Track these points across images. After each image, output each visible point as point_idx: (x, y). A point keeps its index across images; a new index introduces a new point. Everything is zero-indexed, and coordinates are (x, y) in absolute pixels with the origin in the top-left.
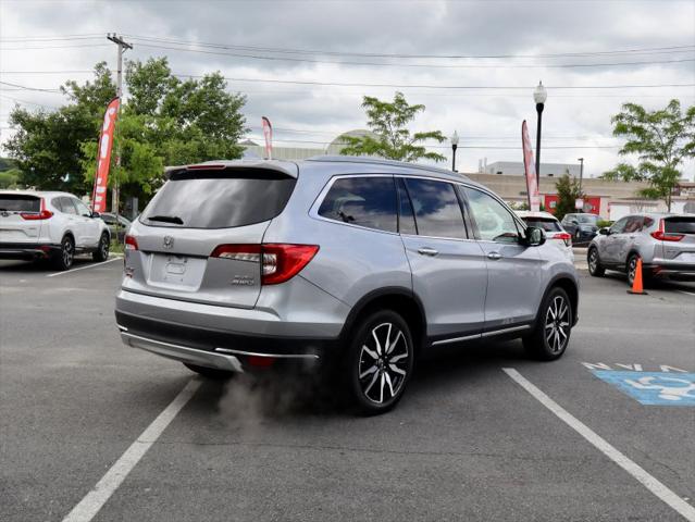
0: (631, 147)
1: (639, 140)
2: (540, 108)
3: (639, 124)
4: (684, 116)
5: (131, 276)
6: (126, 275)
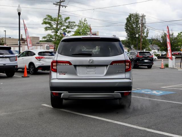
0: (46, 29)
1: (49, 26)
2: (19, 14)
3: (50, 22)
4: (64, 20)
5: (65, 74)
6: (58, 74)
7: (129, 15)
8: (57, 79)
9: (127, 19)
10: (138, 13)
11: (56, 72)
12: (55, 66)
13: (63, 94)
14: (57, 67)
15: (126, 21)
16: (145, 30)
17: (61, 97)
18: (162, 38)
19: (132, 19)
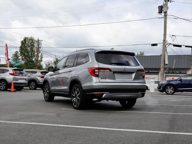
5: (106, 79)
6: (100, 79)
7: (24, 38)
8: (100, 82)
9: (22, 42)
10: (33, 37)
11: (98, 77)
12: (97, 72)
13: (104, 95)
14: (99, 73)
15: (21, 44)
16: (40, 55)
17: (103, 97)
18: (54, 63)
19: (27, 43)
